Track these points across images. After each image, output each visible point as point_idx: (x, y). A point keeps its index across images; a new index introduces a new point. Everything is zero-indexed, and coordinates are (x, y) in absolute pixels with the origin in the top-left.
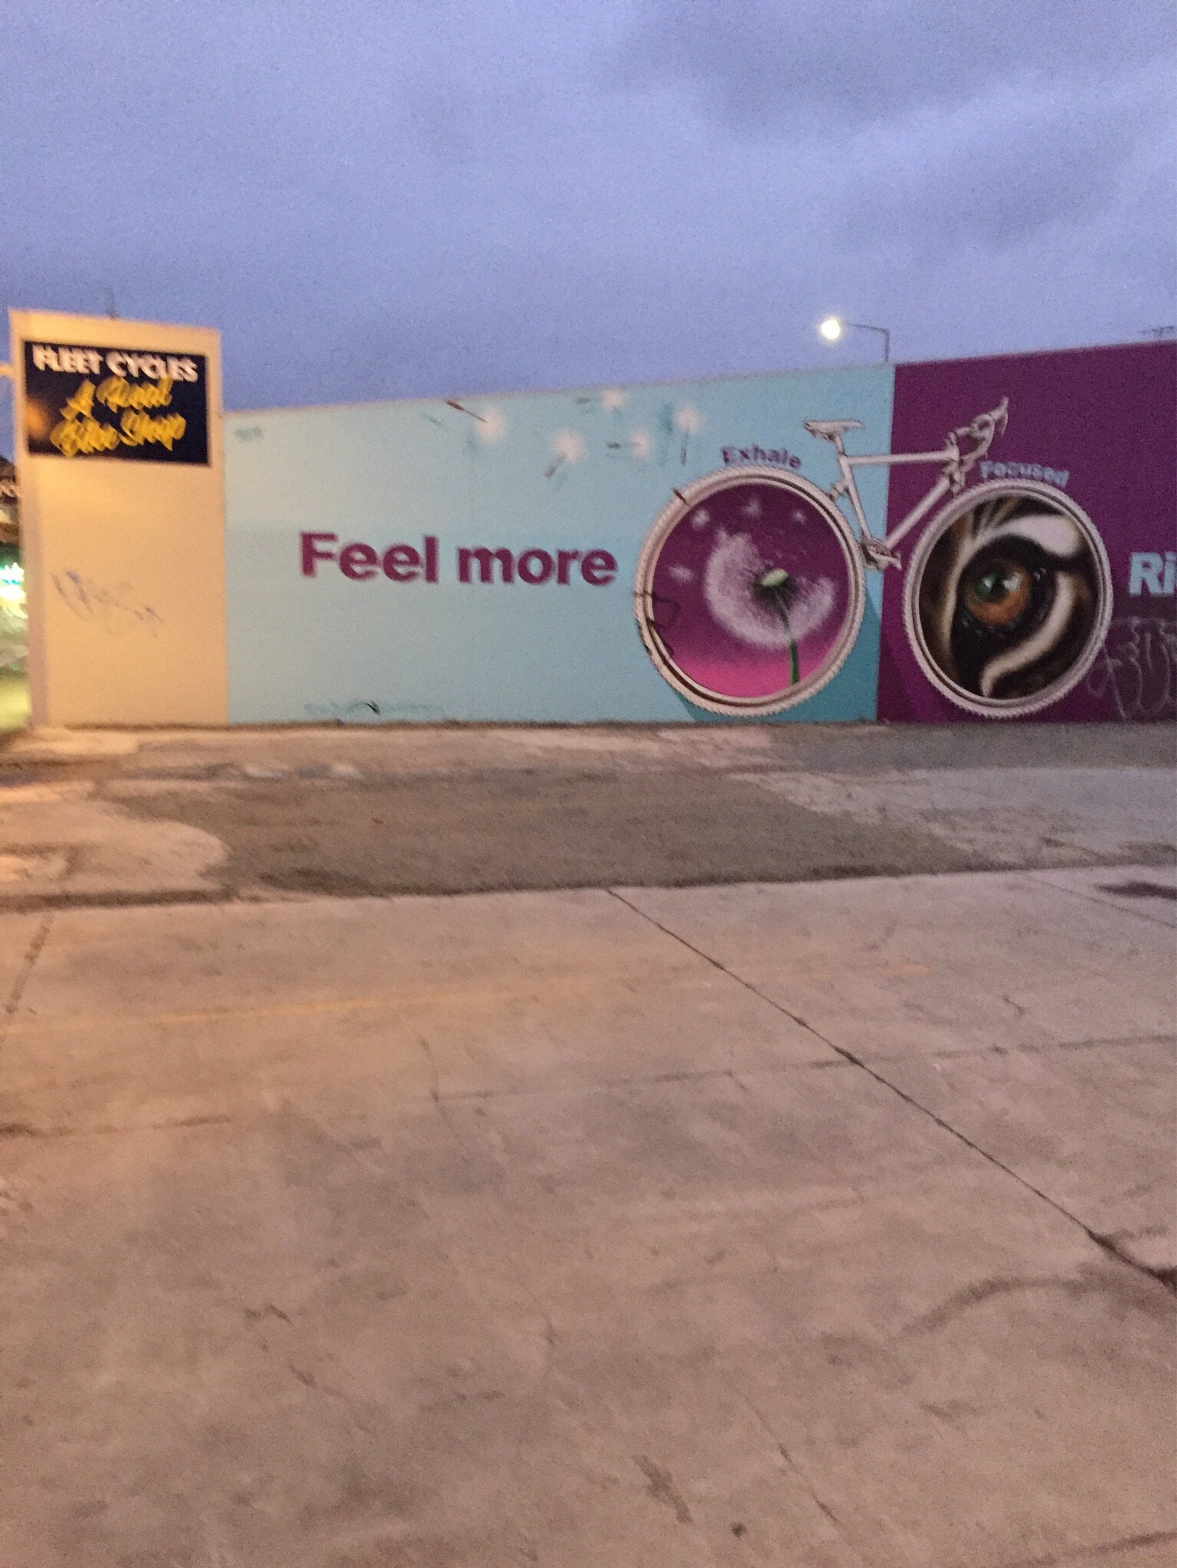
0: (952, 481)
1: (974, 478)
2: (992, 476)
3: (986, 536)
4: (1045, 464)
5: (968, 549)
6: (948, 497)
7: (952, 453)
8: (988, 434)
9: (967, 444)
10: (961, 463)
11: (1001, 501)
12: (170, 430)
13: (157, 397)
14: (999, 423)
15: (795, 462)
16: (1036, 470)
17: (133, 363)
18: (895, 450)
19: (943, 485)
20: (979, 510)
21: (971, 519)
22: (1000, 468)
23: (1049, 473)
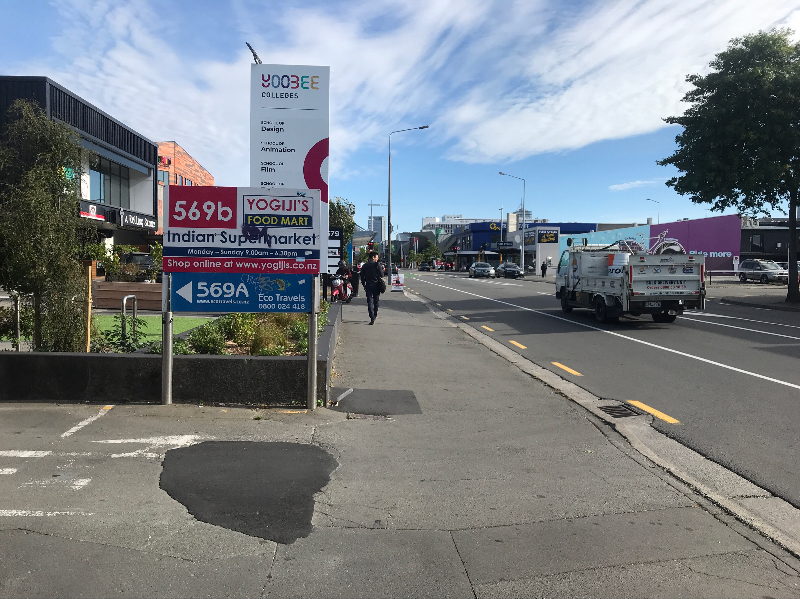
0: (659, 241)
1: (663, 241)
2: (666, 240)
3: (665, 249)
4: (674, 238)
5: (662, 251)
6: (659, 243)
7: (659, 237)
8: (665, 234)
9: (662, 236)
10: (661, 238)
11: (667, 244)
12: (553, 239)
13: (552, 235)
14: (666, 233)
15: (635, 239)
16: (673, 239)
17: (550, 231)
18: (650, 237)
19: (658, 241)
20: (664, 245)
21: (663, 246)
22: (667, 239)
23: (675, 239)
